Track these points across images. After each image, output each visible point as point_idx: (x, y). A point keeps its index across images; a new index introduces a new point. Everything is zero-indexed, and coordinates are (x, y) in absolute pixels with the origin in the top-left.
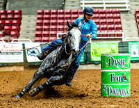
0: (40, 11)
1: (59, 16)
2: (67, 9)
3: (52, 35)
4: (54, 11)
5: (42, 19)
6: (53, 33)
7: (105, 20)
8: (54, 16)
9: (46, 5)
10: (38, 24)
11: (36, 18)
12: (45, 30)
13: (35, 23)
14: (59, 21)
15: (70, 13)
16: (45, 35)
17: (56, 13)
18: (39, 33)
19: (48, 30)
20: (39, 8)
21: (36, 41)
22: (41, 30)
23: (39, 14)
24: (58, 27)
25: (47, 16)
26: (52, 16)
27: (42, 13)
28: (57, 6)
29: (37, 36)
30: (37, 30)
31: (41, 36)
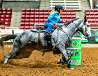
0: (24, 9)
1: (36, 13)
2: (41, 8)
3: (31, 25)
4: (33, 10)
5: (25, 14)
6: (32, 23)
7: (65, 16)
8: (33, 13)
9: (28, 6)
10: (22, 18)
11: (21, 14)
12: (27, 21)
13: (20, 17)
14: (36, 16)
15: (43, 11)
16: (27, 25)
17: (34, 11)
18: (23, 23)
19: (29, 21)
21: (21, 29)
22: (25, 21)
23: (23, 11)
24: (36, 20)
25: (28, 13)
26: (32, 13)
27: (25, 11)
28: (35, 6)
29: (22, 25)
30: (22, 21)
31: (24, 25)
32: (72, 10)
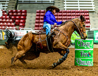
0: (38, 11)
5: (39, 15)
9: (42, 7)
10: (37, 19)
11: (35, 15)
12: (41, 22)
13: (35, 18)
16: (41, 26)
18: (37, 24)
20: (37, 9)
21: (35, 29)
25: (42, 14)
27: (40, 12)
29: (36, 26)
30: (36, 22)
31: (38, 26)
32: (85, 11)
